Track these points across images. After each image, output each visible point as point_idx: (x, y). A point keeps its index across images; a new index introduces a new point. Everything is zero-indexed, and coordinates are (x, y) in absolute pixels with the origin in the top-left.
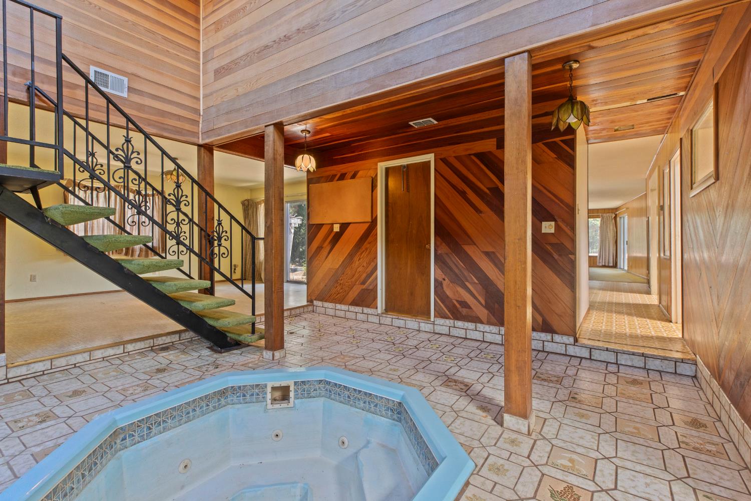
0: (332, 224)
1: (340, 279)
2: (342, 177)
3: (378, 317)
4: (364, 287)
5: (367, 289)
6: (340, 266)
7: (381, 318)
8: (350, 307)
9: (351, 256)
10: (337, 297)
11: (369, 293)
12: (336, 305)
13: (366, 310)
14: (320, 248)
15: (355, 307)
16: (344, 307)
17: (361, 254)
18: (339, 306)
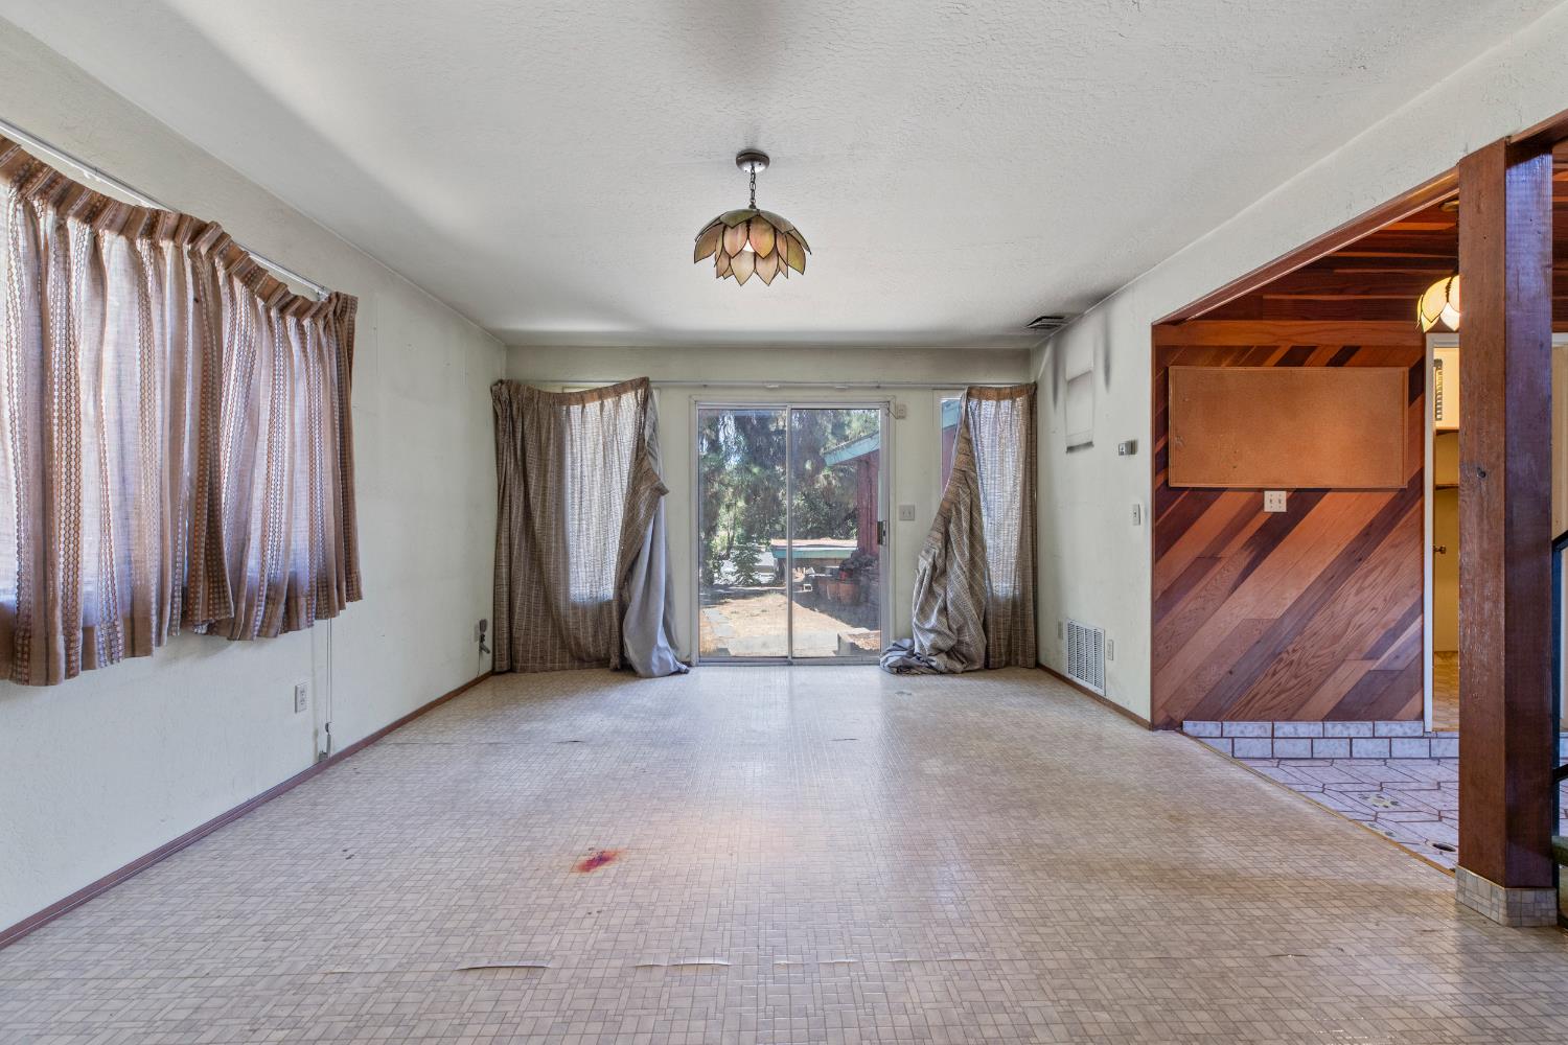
0: (1261, 490)
1: (1290, 648)
2: (1297, 356)
3: (1426, 741)
4: (1375, 665)
5: (1384, 672)
6: (1289, 611)
7: (1434, 742)
8: (1329, 725)
9: (1332, 581)
10: (1275, 702)
11: (1393, 680)
12: (1277, 724)
13: (1383, 728)
14: (1208, 560)
15: (1348, 724)
16: (1304, 729)
17: (1366, 576)
18: (1285, 728)
